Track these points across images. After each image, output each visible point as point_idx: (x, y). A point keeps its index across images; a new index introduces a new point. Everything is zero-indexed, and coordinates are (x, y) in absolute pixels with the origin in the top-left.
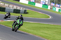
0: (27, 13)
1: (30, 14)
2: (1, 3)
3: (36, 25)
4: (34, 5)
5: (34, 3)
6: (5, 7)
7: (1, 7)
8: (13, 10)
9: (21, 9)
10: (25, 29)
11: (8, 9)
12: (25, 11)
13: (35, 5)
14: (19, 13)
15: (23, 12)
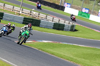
0: (76, 30)
1: (80, 32)
2: (34, 13)
3: (89, 50)
4: (87, 18)
5: (88, 14)
6: (40, 18)
7: (34, 18)
8: (53, 24)
9: (65, 24)
10: (71, 56)
11: (45, 23)
12: (73, 26)
13: (89, 17)
14: (63, 29)
15: (69, 29)
